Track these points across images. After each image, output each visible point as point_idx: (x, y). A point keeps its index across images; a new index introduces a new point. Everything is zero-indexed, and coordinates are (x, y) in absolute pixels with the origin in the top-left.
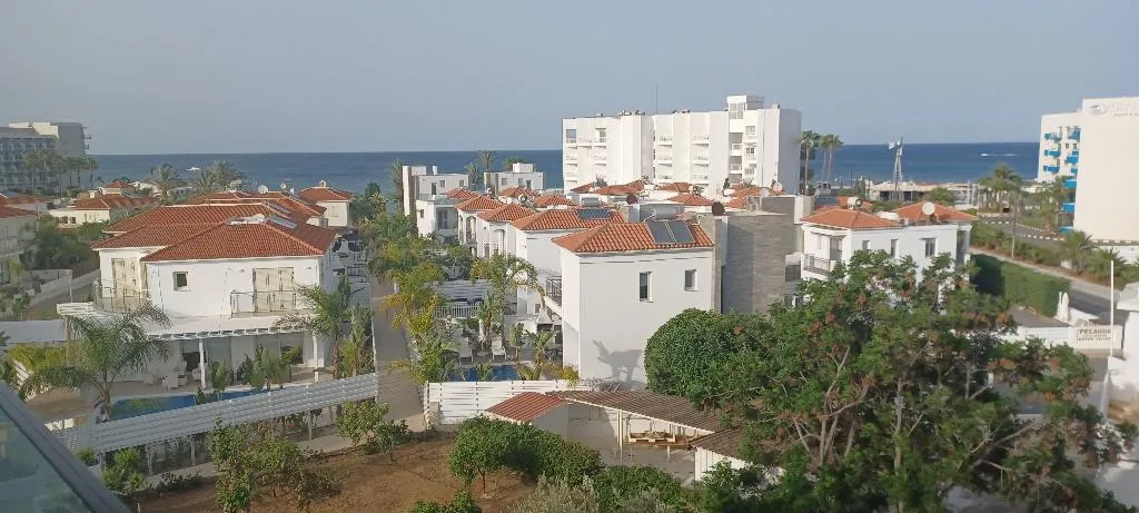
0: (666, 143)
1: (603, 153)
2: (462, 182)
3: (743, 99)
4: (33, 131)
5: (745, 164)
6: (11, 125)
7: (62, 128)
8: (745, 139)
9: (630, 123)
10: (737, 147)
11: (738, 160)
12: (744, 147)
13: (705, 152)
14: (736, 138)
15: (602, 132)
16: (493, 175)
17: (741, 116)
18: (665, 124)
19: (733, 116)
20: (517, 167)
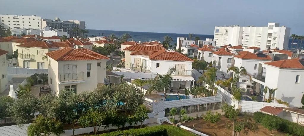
0: (247, 35)
1: (227, 37)
2: (193, 43)
3: (274, 24)
4: (73, 22)
5: (272, 42)
6: (69, 21)
7: (81, 22)
8: (273, 35)
9: (236, 29)
10: (270, 38)
11: (270, 41)
12: (272, 38)
13: (260, 38)
14: (270, 35)
15: (227, 31)
16: (201, 41)
17: (272, 29)
18: (247, 30)
19: (270, 29)
20: (207, 40)
